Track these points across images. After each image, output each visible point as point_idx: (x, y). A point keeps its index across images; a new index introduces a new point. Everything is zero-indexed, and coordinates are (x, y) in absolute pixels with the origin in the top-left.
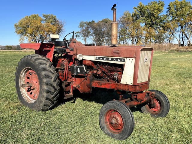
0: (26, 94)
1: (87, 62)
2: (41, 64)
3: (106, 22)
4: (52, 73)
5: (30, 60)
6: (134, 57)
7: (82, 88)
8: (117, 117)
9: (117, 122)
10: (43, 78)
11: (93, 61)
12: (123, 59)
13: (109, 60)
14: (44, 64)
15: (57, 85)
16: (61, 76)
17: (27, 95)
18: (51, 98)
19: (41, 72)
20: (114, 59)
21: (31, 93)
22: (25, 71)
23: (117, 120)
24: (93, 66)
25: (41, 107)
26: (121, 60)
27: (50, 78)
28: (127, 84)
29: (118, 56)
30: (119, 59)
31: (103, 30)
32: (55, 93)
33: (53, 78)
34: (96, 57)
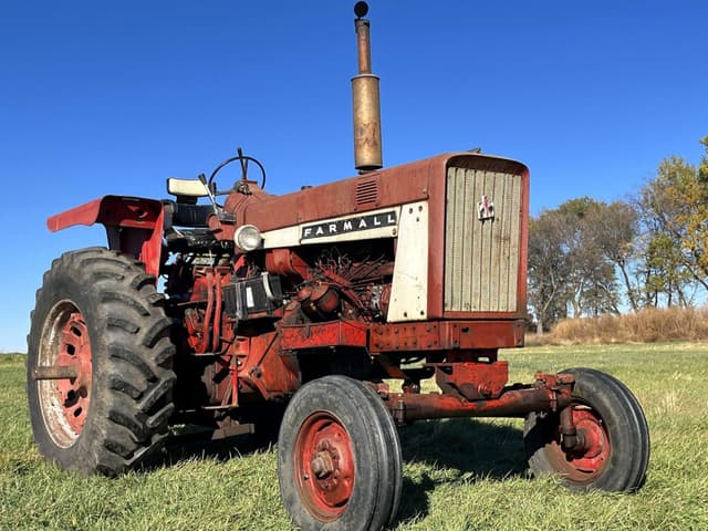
0: (60, 416)
1: (278, 258)
2: (99, 276)
3: (581, 215)
4: (139, 308)
5: (68, 267)
6: (425, 196)
7: (269, 377)
8: (334, 445)
9: (336, 466)
10: (102, 333)
11: (296, 247)
12: (390, 213)
13: (346, 231)
14: (114, 275)
15: (161, 361)
16: (195, 335)
17: (62, 420)
18: (133, 416)
19: (96, 310)
20: (363, 223)
21: (78, 412)
22: (58, 319)
23: (335, 457)
24: (298, 270)
25: (96, 456)
26: (384, 222)
27: (130, 328)
28: (410, 317)
29: (373, 205)
30: (377, 215)
31: (566, 249)
32: (153, 392)
33: (145, 331)
34: (304, 229)
